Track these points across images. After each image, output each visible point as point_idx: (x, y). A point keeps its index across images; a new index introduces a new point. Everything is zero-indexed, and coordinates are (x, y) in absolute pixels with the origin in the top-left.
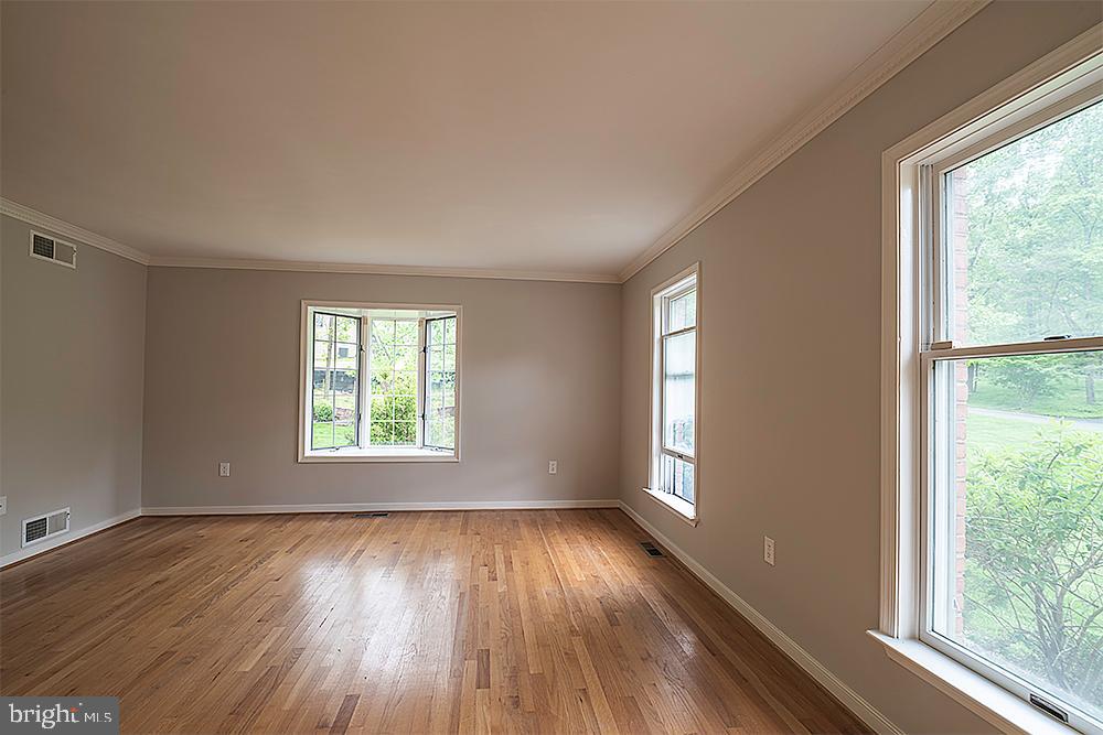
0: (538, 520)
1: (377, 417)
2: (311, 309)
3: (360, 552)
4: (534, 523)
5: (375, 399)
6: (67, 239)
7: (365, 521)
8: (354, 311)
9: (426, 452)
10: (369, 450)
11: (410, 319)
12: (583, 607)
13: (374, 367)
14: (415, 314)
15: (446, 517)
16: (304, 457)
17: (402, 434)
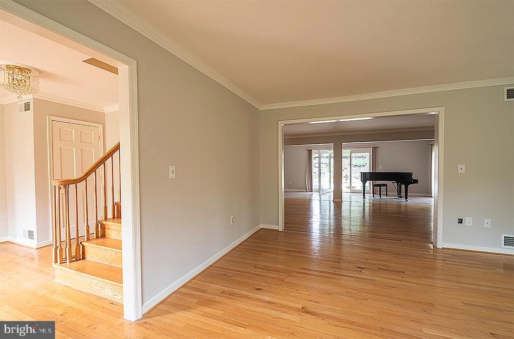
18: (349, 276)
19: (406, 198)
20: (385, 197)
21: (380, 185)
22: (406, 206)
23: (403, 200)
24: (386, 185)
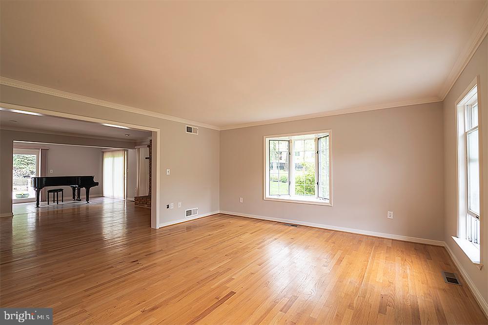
0: (376, 243)
1: (300, 183)
2: (267, 140)
3: (276, 239)
4: (372, 244)
5: (296, 175)
6: (196, 126)
7: (287, 227)
8: (287, 138)
9: (318, 200)
10: (295, 197)
11: (311, 139)
12: (368, 296)
13: (295, 160)
14: (313, 136)
15: (324, 231)
16: (266, 198)
17: (310, 190)
18: (136, 271)
19: (87, 200)
20: (61, 203)
21: (57, 190)
22: (87, 208)
23: (84, 202)
24: (61, 190)
